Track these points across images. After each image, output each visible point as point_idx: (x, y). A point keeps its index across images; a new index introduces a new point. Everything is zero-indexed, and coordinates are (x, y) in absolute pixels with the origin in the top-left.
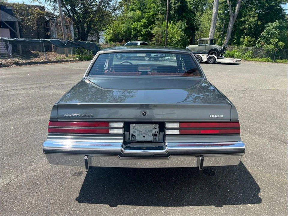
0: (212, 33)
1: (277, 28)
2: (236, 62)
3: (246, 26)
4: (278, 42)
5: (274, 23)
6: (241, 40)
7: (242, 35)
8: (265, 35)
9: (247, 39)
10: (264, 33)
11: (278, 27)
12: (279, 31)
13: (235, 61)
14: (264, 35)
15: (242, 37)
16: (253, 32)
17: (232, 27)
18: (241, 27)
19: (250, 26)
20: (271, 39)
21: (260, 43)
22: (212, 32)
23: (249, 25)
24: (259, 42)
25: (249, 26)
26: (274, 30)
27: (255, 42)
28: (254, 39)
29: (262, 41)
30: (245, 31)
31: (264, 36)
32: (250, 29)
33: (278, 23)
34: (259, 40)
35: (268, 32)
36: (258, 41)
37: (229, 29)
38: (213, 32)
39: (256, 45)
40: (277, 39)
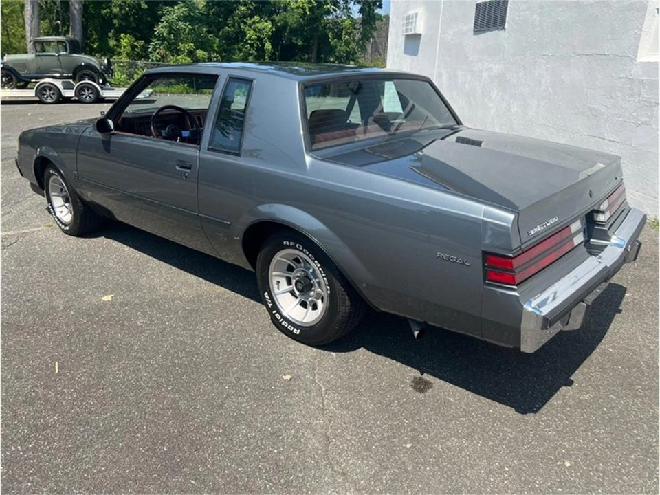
0: (31, 21)
1: (185, 18)
2: (150, 95)
3: (116, 10)
4: (195, 50)
5: (176, 7)
6: (112, 43)
7: (110, 32)
8: (165, 34)
9: (126, 40)
10: (161, 29)
11: (187, 16)
12: (190, 27)
13: (148, 95)
14: (162, 34)
15: (110, 34)
16: (134, 25)
17: (80, 9)
18: (103, 12)
19: (124, 11)
20: (180, 44)
21: (158, 51)
22: (33, 18)
23: (121, 8)
24: (154, 49)
25: (121, 10)
26: (181, 24)
27: (145, 48)
28: (142, 42)
29: (161, 47)
30: (115, 21)
31: (163, 36)
32: (125, 17)
33: (184, 9)
34: (152, 43)
35: (171, 28)
36: (151, 47)
37: (74, 15)
38: (35, 20)
39: (150, 56)
40: (192, 44)
